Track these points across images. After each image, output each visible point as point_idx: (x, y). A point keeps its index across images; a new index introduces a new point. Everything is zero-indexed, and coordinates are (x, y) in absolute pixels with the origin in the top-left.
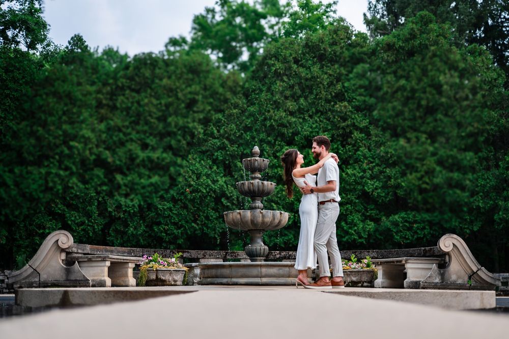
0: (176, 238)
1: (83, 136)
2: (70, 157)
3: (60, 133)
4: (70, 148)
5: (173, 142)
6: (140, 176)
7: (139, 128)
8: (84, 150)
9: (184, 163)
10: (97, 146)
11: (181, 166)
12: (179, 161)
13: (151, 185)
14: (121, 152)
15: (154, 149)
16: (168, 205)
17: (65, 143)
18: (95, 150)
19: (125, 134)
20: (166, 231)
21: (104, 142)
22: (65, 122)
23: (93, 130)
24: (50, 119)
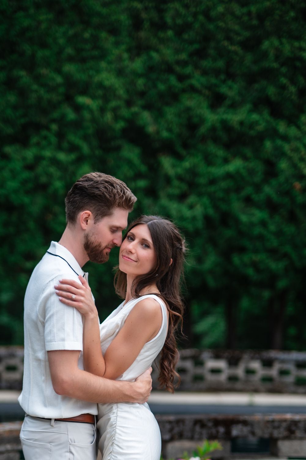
0: (273, 278)
1: (101, 85)
2: (77, 125)
3: (59, 79)
4: (78, 108)
5: (271, 91)
6: (209, 160)
7: (206, 63)
8: (102, 110)
9: (293, 131)
10: (129, 104)
11: (285, 138)
12: (282, 127)
13: (228, 176)
14: (170, 113)
15: (234, 106)
16: (258, 215)
17: (69, 99)
18: (125, 112)
19: (181, 78)
20: (255, 265)
21: (142, 94)
22: (71, 59)
23: (120, 73)
24: (40, 53)
